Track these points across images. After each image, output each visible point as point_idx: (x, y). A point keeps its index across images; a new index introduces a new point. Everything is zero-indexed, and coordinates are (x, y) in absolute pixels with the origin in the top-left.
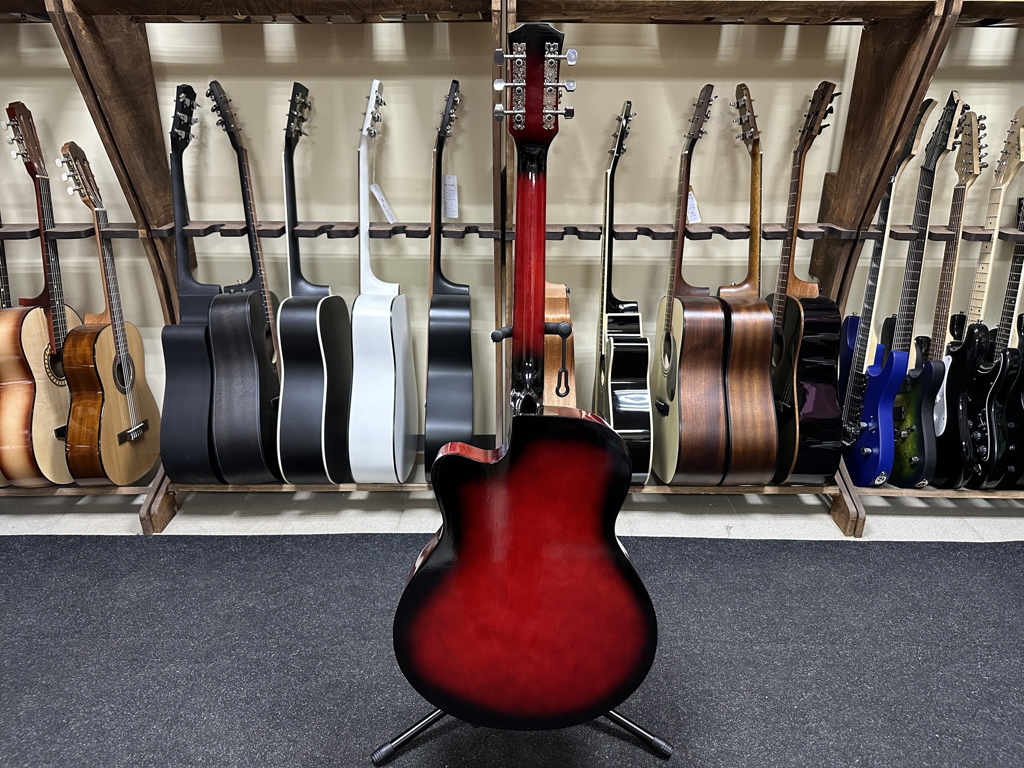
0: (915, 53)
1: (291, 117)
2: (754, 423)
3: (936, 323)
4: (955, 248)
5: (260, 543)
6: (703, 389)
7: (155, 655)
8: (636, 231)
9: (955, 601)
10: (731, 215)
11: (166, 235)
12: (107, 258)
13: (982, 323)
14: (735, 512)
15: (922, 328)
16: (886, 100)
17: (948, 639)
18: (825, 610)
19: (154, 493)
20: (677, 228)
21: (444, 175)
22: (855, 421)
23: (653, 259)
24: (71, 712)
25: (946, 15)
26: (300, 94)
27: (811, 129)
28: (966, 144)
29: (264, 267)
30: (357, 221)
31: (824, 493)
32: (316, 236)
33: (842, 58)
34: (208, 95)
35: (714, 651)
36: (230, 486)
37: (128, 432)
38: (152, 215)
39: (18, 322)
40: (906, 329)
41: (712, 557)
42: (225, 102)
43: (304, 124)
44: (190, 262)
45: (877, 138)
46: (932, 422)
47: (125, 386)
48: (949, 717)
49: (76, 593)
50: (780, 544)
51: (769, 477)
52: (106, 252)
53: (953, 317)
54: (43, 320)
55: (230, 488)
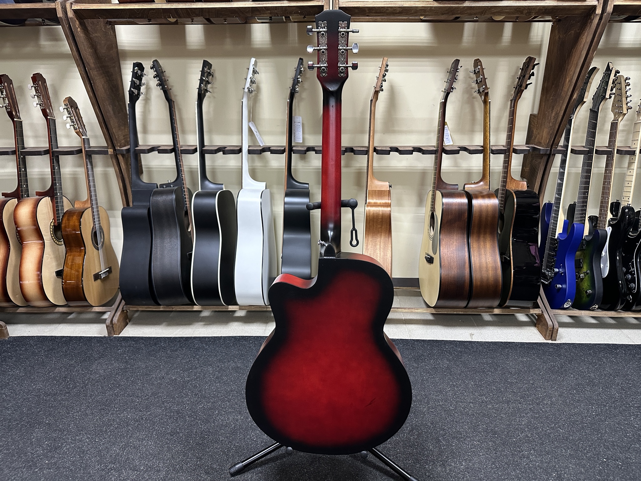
0: (584, 37)
1: (201, 81)
2: (487, 267)
3: (601, 206)
4: (612, 160)
5: (179, 341)
6: (455, 247)
7: (114, 407)
8: (412, 149)
9: (616, 379)
10: (471, 140)
11: (125, 153)
12: (89, 166)
13: (630, 205)
14: (476, 325)
15: (592, 211)
16: (567, 67)
17: (612, 402)
18: (533, 384)
19: (115, 310)
20: (438, 147)
21: (294, 116)
22: (551, 268)
23: (423, 168)
24: (63, 439)
25: (603, 14)
26: (207, 67)
27: (521, 86)
28: (618, 95)
29: (184, 172)
30: (241, 145)
31: (532, 313)
32: (216, 153)
33: (539, 43)
34: (151, 68)
35: (463, 408)
36: (161, 307)
37: (100, 273)
38: (116, 140)
39: (35, 205)
40: (582, 210)
41: (461, 352)
42: (161, 73)
43: (209, 86)
44: (139, 170)
45: (562, 90)
46: (600, 269)
47: (98, 245)
48: (613, 449)
49: (67, 370)
50: (504, 345)
51: (496, 303)
52: (89, 164)
53: (612, 204)
54: (50, 205)
55: (161, 308)
